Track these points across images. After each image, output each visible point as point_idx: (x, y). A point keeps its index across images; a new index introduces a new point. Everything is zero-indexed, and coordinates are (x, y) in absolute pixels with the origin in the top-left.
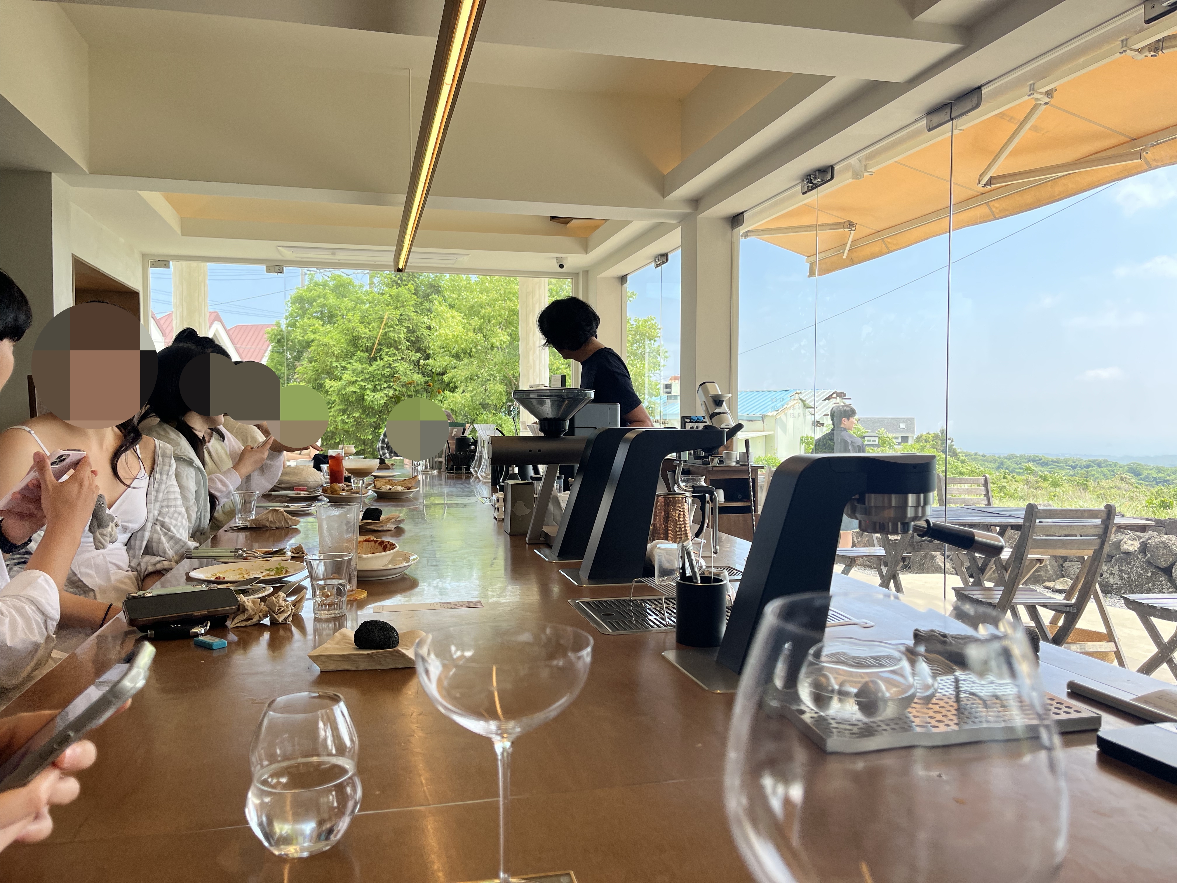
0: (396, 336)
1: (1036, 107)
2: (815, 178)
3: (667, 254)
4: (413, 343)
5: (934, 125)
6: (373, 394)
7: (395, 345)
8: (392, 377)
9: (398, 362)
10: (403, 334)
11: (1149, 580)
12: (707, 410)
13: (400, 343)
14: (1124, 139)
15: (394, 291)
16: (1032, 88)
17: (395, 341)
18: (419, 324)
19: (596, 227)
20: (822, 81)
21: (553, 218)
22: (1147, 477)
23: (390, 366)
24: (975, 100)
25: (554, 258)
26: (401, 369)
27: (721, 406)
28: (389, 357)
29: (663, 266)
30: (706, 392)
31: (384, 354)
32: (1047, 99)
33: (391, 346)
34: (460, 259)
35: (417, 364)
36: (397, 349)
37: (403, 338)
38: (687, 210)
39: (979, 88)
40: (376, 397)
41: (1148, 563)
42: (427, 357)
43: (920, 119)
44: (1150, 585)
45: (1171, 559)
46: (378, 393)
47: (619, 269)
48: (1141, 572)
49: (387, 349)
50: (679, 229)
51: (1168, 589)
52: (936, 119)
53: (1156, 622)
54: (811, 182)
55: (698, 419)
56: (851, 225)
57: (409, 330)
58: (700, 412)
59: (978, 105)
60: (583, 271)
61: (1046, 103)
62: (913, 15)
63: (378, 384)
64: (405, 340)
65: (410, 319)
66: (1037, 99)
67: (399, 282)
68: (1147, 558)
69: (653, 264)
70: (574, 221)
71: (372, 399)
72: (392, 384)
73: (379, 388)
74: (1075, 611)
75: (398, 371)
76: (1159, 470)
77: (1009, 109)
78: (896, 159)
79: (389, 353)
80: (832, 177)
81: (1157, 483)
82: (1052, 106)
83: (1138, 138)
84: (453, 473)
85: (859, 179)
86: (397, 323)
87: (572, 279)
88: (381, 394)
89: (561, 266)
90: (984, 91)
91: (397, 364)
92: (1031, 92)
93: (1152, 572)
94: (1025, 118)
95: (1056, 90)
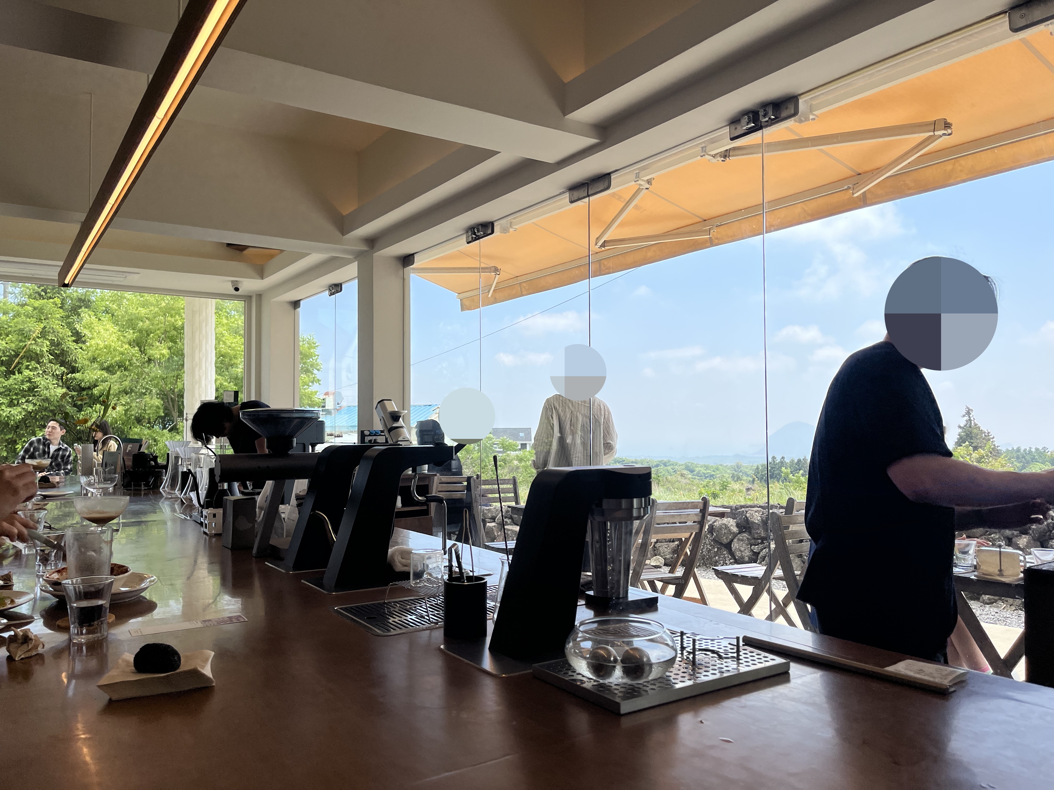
0: (38, 349)
1: (639, 191)
2: (478, 231)
3: (341, 284)
4: (56, 356)
5: (575, 199)
6: (9, 409)
7: (36, 357)
8: (32, 390)
9: (39, 376)
10: (46, 347)
11: (716, 554)
12: (385, 425)
13: (42, 356)
14: (699, 220)
15: (37, 303)
16: (638, 176)
17: (37, 354)
18: (65, 337)
19: (271, 257)
20: (490, 154)
21: (229, 245)
22: (699, 473)
23: (30, 380)
24: (606, 184)
25: (229, 281)
26: (42, 383)
27: (398, 421)
28: (30, 371)
29: (336, 294)
30: (384, 408)
31: (24, 367)
32: (647, 185)
33: (32, 360)
34: (130, 277)
35: (59, 378)
36: (39, 363)
37: (45, 352)
38: (364, 248)
39: (609, 174)
40: (12, 412)
41: (714, 540)
42: (74, 370)
43: (564, 193)
44: (717, 558)
45: (730, 537)
46: (15, 408)
47: (293, 295)
48: (710, 548)
49: (27, 362)
50: (356, 264)
51: (729, 560)
52: (576, 194)
53: (738, 586)
54: (475, 234)
55: (376, 433)
56: (496, 270)
57: (52, 342)
58: (378, 426)
59: (608, 188)
60: (256, 295)
61: (647, 189)
62: (565, 114)
63: (15, 399)
64: (47, 354)
65: (54, 332)
66: (640, 185)
67: (43, 293)
68: (713, 537)
69: (327, 293)
70: (250, 249)
71: (8, 415)
72: (31, 398)
73: (16, 402)
74: (683, 583)
75: (38, 386)
76: (707, 467)
77: (619, 190)
78: (533, 221)
79: (30, 367)
80: (493, 232)
81: (706, 478)
82: (651, 191)
83: (709, 219)
84: (131, 490)
85: (505, 233)
86: (40, 336)
87: (245, 301)
88: (19, 409)
89: (237, 289)
90: (613, 176)
91: (38, 379)
92: (637, 179)
93: (718, 548)
94: (631, 199)
95: (654, 179)
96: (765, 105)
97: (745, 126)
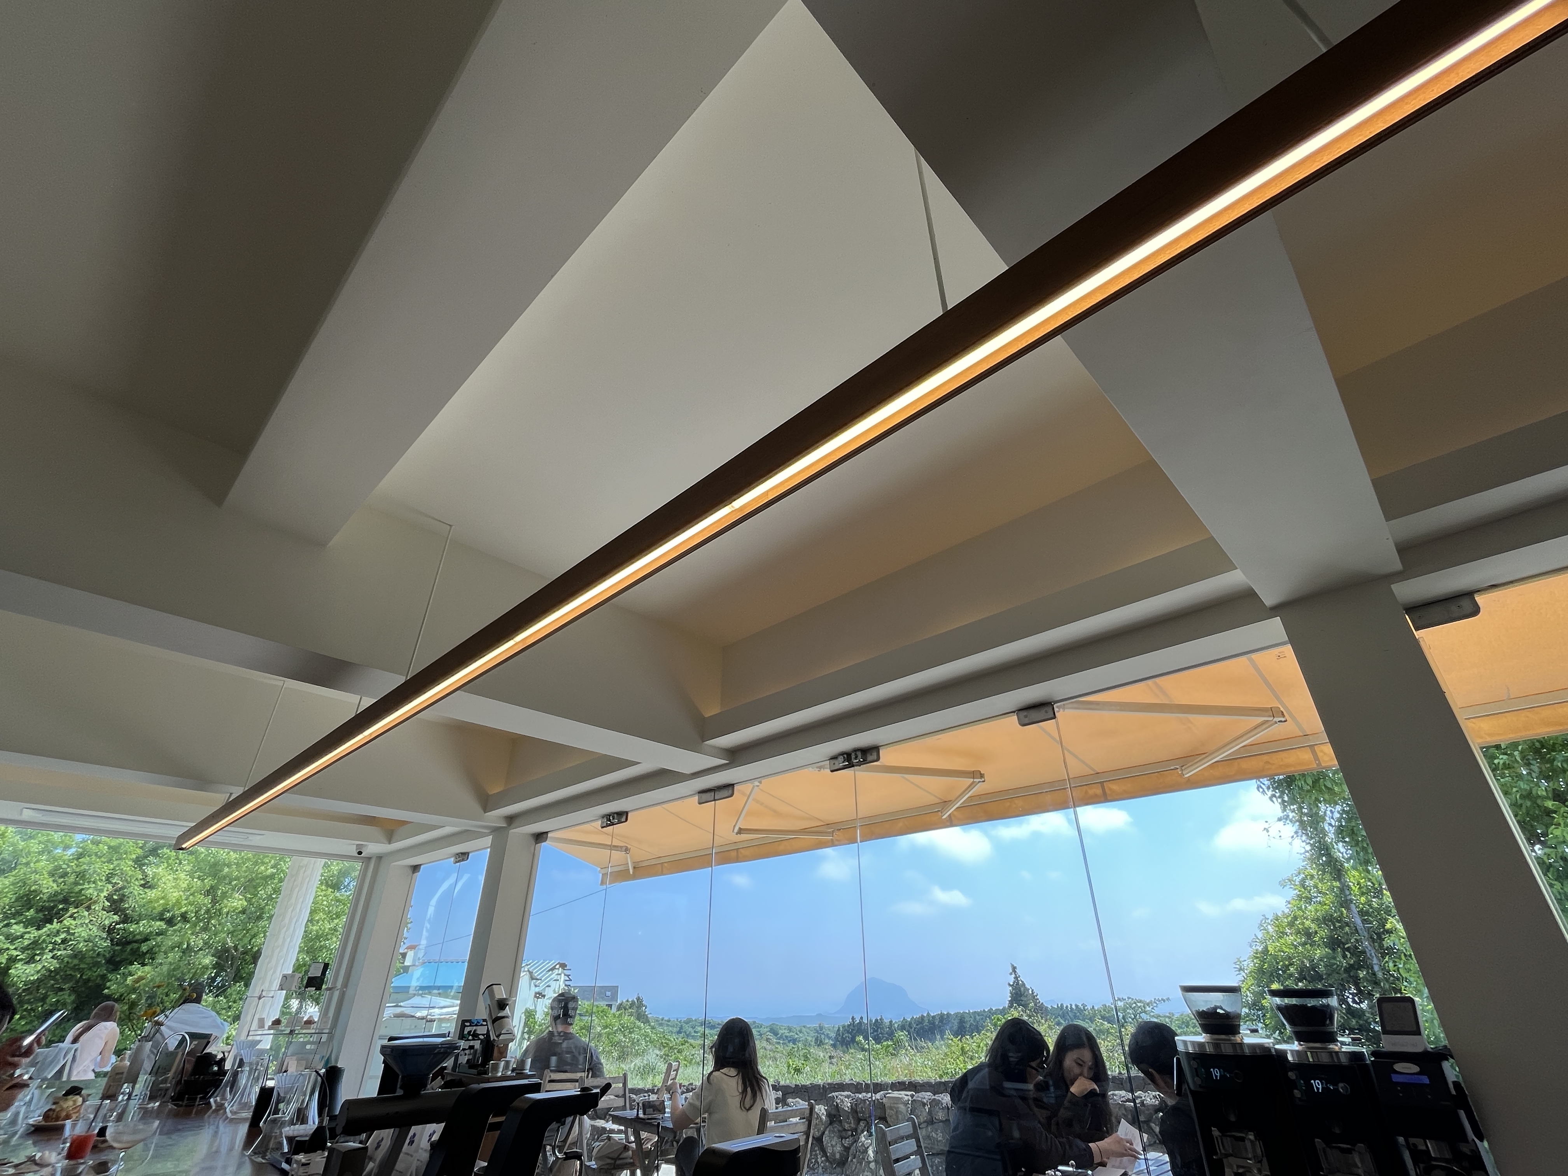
2: (613, 819)
3: (468, 853)
5: (703, 801)
12: (490, 1014)
20: (631, 763)
24: (730, 791)
25: (356, 845)
27: (505, 1010)
30: (492, 995)
34: (251, 837)
38: (503, 824)
39: (733, 785)
43: (695, 795)
47: (416, 860)
50: (491, 837)
52: (705, 797)
54: (609, 821)
55: (478, 1022)
58: (482, 1014)
59: (732, 795)
60: (378, 857)
62: (702, 742)
69: (452, 860)
80: (626, 820)
83: (831, 824)
86: (104, 879)
87: (363, 862)
88: (38, 967)
89: (360, 853)
90: (736, 788)
91: (80, 930)
94: (750, 793)
96: (856, 750)
97: (840, 763)
